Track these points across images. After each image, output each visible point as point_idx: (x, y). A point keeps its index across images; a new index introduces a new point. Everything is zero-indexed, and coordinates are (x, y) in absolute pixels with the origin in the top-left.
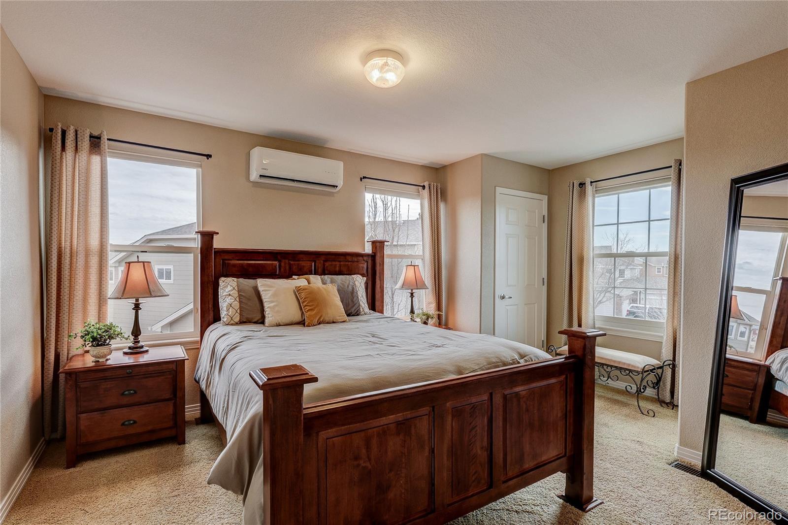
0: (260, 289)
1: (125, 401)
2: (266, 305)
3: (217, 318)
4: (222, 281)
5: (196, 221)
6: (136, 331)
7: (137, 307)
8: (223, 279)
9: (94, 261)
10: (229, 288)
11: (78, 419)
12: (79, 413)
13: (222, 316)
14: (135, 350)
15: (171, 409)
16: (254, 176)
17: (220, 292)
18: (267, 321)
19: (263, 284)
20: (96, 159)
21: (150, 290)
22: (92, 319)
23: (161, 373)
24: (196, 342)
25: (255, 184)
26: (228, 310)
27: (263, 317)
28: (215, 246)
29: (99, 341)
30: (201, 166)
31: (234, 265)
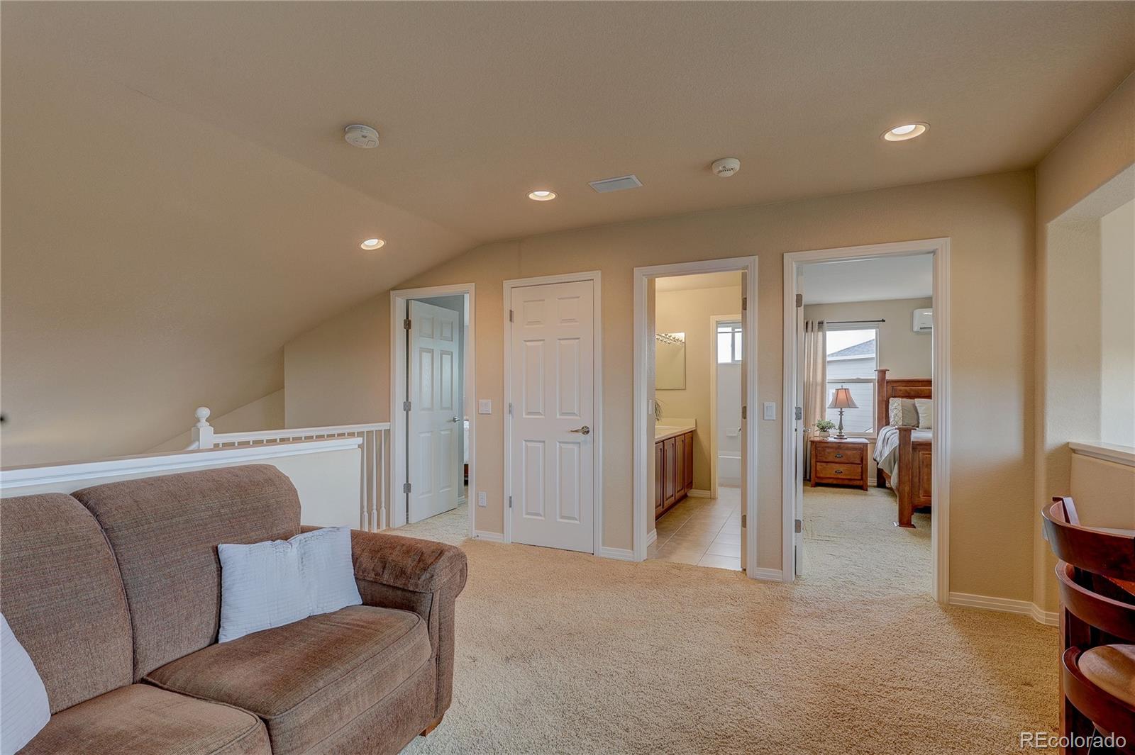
0: (917, 405)
1: (837, 460)
2: (920, 415)
3: (888, 424)
4: (891, 400)
5: (874, 337)
6: (841, 428)
7: (841, 413)
8: (891, 399)
9: (819, 388)
10: (896, 404)
11: (816, 464)
12: (817, 462)
13: (891, 421)
14: (841, 437)
15: (860, 470)
16: (916, 329)
17: (890, 406)
18: (920, 425)
19: (917, 401)
20: (820, 334)
21: (849, 404)
22: (818, 417)
23: (855, 449)
24: (874, 439)
25: (917, 333)
26: (895, 417)
27: (919, 423)
28: (887, 378)
29: (823, 429)
30: (878, 327)
31: (900, 390)
